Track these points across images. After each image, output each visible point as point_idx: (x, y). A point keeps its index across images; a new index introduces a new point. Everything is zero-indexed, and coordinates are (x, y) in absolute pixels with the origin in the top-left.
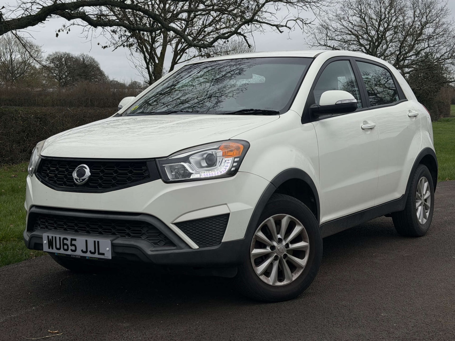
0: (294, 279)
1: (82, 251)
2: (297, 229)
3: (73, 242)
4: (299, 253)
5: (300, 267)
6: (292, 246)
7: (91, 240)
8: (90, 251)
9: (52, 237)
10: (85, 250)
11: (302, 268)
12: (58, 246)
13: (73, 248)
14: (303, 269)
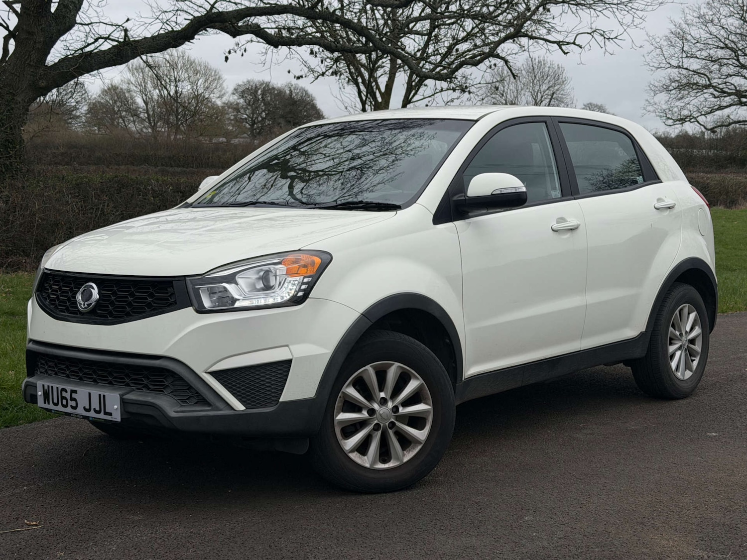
0: (406, 459)
1: (84, 408)
2: (413, 385)
3: (74, 395)
4: (416, 421)
5: (417, 441)
6: (402, 410)
7: (95, 392)
8: (94, 409)
9: (48, 386)
10: (87, 407)
11: (421, 443)
12: (55, 401)
13: (74, 404)
14: (422, 445)
